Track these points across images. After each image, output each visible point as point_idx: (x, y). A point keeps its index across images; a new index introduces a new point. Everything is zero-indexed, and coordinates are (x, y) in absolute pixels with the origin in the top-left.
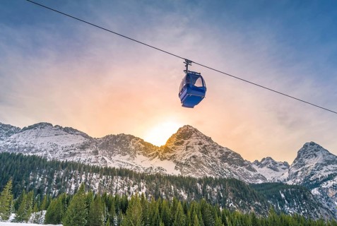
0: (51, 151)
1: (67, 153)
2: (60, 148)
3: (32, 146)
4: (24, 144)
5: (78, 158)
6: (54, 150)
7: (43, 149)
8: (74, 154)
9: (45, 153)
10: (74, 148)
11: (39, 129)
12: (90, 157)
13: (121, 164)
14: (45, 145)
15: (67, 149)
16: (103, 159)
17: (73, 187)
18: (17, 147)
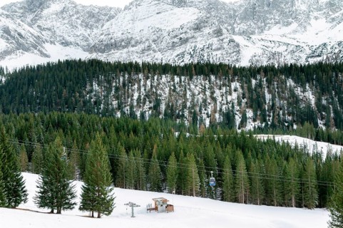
0: (154, 41)
1: (176, 40)
2: (165, 34)
3: (130, 36)
4: (119, 35)
5: (193, 44)
6: (158, 37)
7: (144, 40)
8: (186, 41)
9: (147, 44)
10: (184, 30)
11: (134, 8)
12: (210, 41)
13: (269, 44)
14: (145, 32)
15: (174, 34)
16: (232, 41)
17: (136, 96)
18: (113, 41)
